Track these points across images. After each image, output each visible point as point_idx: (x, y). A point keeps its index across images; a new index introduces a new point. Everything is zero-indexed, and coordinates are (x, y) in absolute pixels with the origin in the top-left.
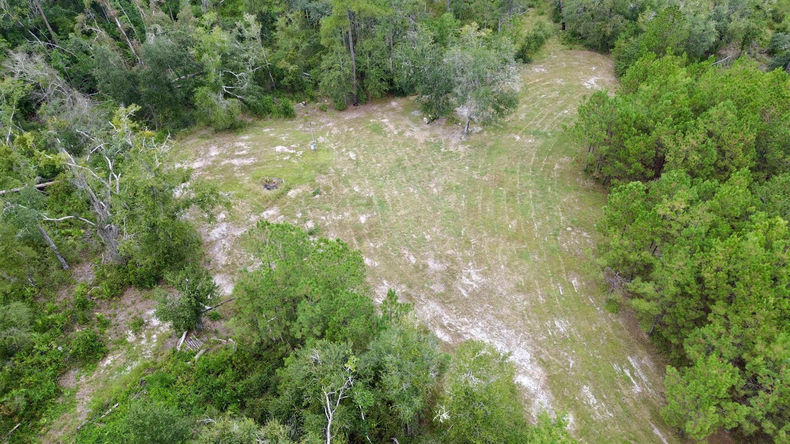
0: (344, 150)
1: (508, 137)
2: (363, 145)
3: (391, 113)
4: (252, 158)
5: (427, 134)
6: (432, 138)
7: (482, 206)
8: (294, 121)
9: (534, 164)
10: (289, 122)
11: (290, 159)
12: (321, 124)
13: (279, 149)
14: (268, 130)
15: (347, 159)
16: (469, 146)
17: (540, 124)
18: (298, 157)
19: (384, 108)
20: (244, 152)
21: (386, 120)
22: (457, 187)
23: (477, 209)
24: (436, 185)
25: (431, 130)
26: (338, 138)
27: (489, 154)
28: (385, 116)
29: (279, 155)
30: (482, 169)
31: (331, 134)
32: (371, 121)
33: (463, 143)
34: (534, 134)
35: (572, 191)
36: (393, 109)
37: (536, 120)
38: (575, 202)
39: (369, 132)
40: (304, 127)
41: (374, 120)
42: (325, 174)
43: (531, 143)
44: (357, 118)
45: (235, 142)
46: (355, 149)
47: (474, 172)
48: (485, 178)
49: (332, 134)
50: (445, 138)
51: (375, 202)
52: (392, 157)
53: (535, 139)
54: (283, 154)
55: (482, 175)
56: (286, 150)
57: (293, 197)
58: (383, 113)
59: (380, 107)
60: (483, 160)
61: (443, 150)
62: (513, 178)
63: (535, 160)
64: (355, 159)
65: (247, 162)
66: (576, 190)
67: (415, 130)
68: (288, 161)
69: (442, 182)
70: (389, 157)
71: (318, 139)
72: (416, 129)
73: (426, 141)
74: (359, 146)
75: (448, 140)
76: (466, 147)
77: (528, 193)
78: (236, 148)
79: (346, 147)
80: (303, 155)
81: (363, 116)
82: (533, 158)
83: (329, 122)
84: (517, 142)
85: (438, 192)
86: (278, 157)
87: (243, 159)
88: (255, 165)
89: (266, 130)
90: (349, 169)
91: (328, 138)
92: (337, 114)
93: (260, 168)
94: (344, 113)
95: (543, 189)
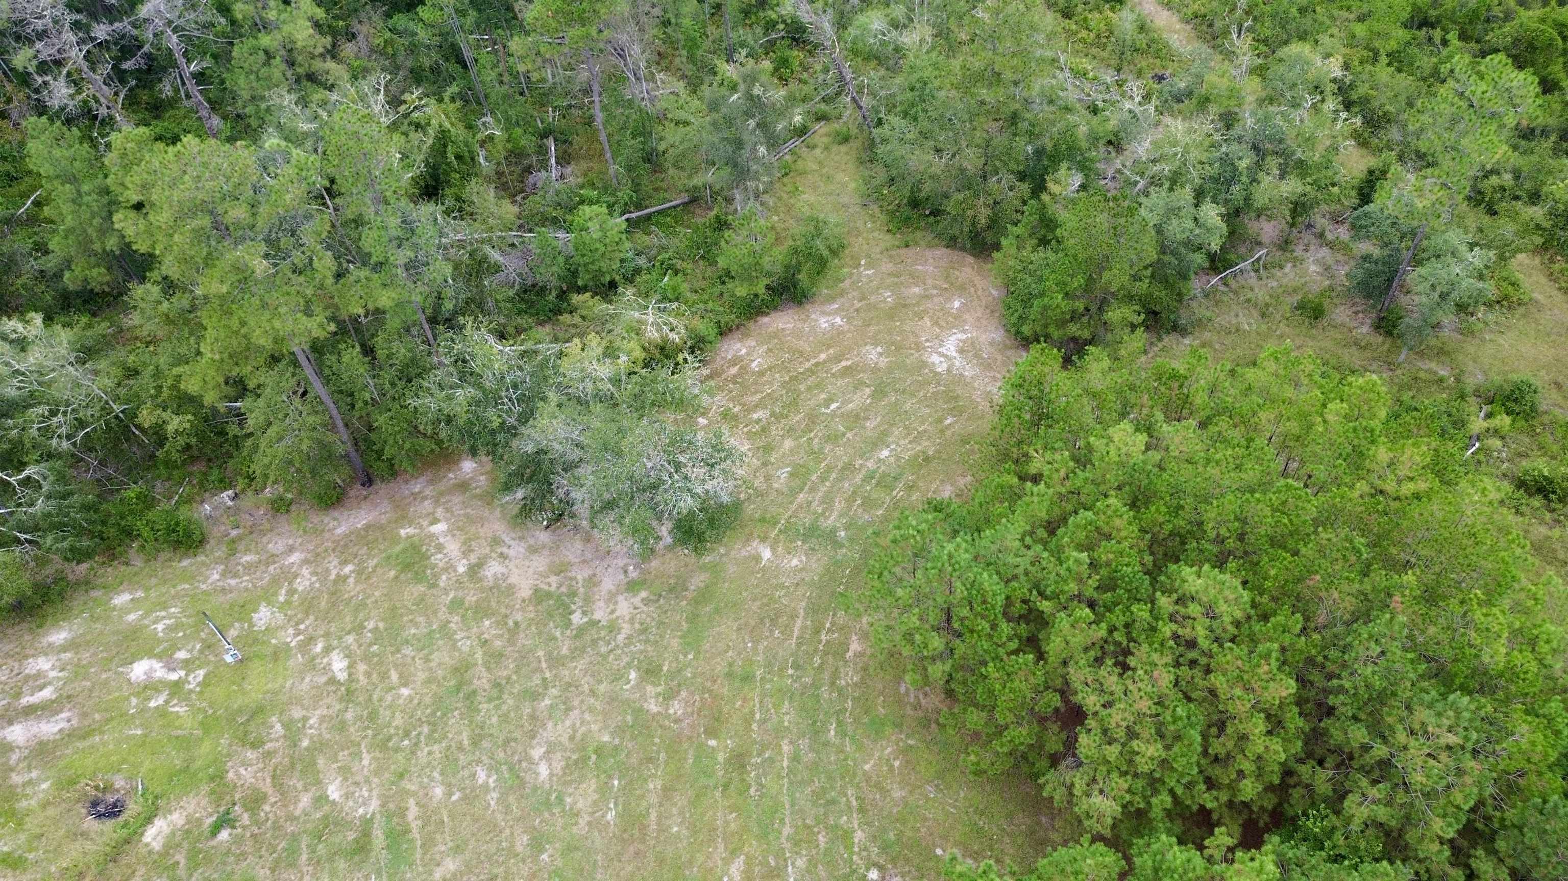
0: (319, 648)
1: (744, 553)
2: (371, 625)
3: (457, 499)
4: (64, 715)
5: (540, 563)
6: (553, 580)
7: (659, 817)
8: (201, 558)
9: (799, 645)
10: (185, 563)
11: (167, 702)
12: (272, 558)
13: (140, 670)
14: (126, 597)
15: (324, 679)
16: (644, 594)
17: (822, 502)
18: (191, 691)
19: (442, 486)
20: (47, 693)
21: (439, 528)
22: (599, 751)
23: (643, 828)
24: (548, 752)
25: (554, 549)
26: (309, 605)
27: (693, 618)
28: (440, 512)
29: (137, 695)
30: (672, 675)
31: (291, 592)
32: (403, 532)
33: (632, 587)
34: (806, 537)
35: (888, 730)
36: (463, 486)
37: (813, 490)
38: (891, 769)
39: (392, 573)
40: (223, 575)
41: (410, 531)
42: (255, 745)
43: (797, 570)
44: (367, 528)
45: (26, 657)
46: (350, 639)
47: (649, 689)
48: (676, 708)
49: (296, 591)
50: (587, 573)
51: (379, 838)
52: (442, 657)
53: (806, 554)
54: (150, 687)
55: (669, 696)
56: (160, 671)
57: (157, 846)
58: (437, 502)
59: (431, 482)
60: (675, 643)
61: (577, 618)
62: (745, 700)
63: (804, 628)
64: (342, 676)
65: (49, 728)
66: (898, 726)
67: (512, 553)
68: (162, 712)
69: (564, 739)
70: (435, 656)
71: (255, 616)
72: (516, 549)
73: (536, 591)
74: (359, 629)
75: (592, 582)
76: (637, 601)
77: (780, 753)
78: (28, 678)
79: (327, 635)
80: (204, 684)
81: (384, 519)
82: (799, 622)
83: (291, 550)
84: (764, 570)
85: (551, 775)
86: (134, 701)
87: (39, 717)
88: (69, 736)
89: (121, 599)
90: (322, 719)
91: (281, 608)
92: (317, 518)
93: (80, 745)
94: (336, 514)
95: (817, 732)
